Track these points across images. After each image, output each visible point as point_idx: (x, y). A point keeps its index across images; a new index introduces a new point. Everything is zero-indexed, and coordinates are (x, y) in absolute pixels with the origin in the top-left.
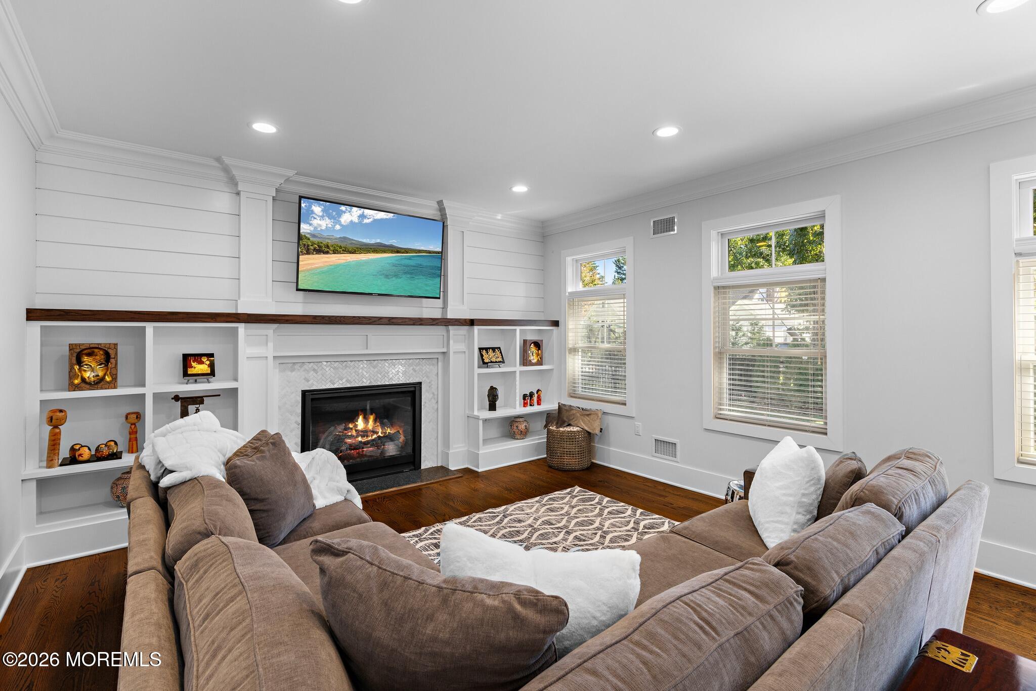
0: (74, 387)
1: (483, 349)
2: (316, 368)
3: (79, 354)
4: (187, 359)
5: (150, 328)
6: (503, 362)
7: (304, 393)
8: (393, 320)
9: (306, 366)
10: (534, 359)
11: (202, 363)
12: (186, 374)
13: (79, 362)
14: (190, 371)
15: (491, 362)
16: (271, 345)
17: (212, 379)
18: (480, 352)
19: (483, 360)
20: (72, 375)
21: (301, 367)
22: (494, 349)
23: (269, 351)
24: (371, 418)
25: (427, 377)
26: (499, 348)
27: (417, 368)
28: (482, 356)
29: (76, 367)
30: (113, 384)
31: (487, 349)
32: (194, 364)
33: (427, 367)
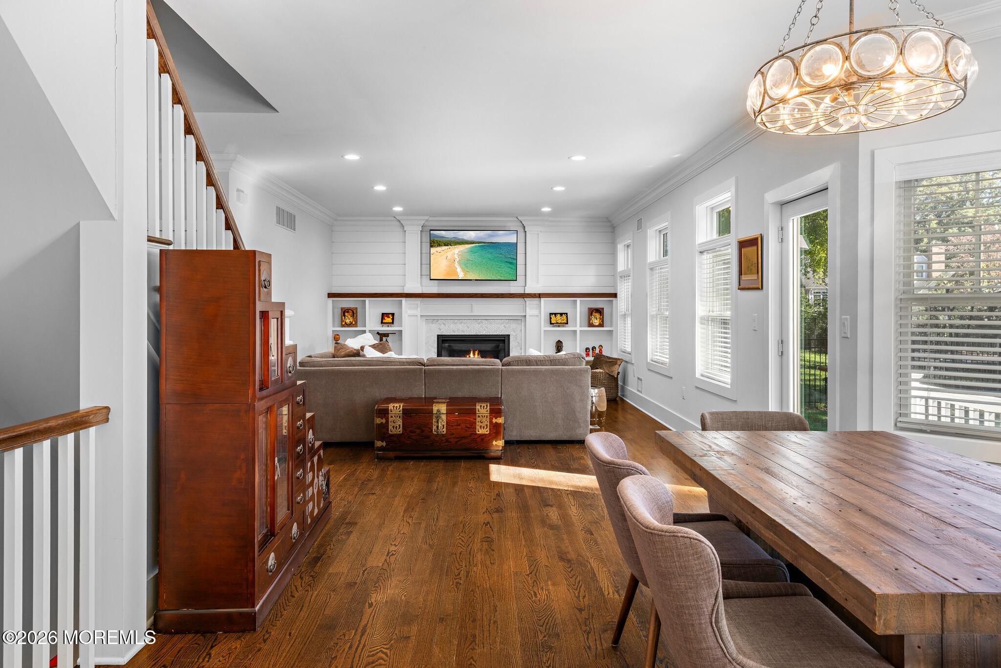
0: (343, 326)
1: (552, 314)
2: (445, 323)
3: (344, 311)
4: (384, 315)
5: (367, 300)
6: (567, 323)
7: (438, 336)
8: (485, 295)
9: (440, 322)
10: (596, 322)
11: (389, 317)
12: (382, 323)
13: (344, 316)
14: (384, 321)
15: (557, 323)
16: (419, 309)
17: (392, 325)
18: (550, 316)
19: (551, 321)
20: (342, 321)
21: (437, 322)
22: (561, 314)
23: (418, 312)
24: (476, 353)
25: (514, 332)
26: (567, 314)
27: (507, 326)
28: (551, 318)
29: (343, 317)
30: (356, 325)
31: (555, 314)
32: (386, 318)
33: (514, 325)
